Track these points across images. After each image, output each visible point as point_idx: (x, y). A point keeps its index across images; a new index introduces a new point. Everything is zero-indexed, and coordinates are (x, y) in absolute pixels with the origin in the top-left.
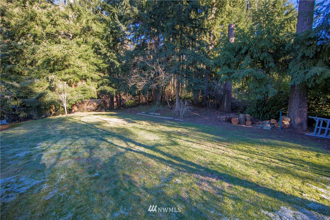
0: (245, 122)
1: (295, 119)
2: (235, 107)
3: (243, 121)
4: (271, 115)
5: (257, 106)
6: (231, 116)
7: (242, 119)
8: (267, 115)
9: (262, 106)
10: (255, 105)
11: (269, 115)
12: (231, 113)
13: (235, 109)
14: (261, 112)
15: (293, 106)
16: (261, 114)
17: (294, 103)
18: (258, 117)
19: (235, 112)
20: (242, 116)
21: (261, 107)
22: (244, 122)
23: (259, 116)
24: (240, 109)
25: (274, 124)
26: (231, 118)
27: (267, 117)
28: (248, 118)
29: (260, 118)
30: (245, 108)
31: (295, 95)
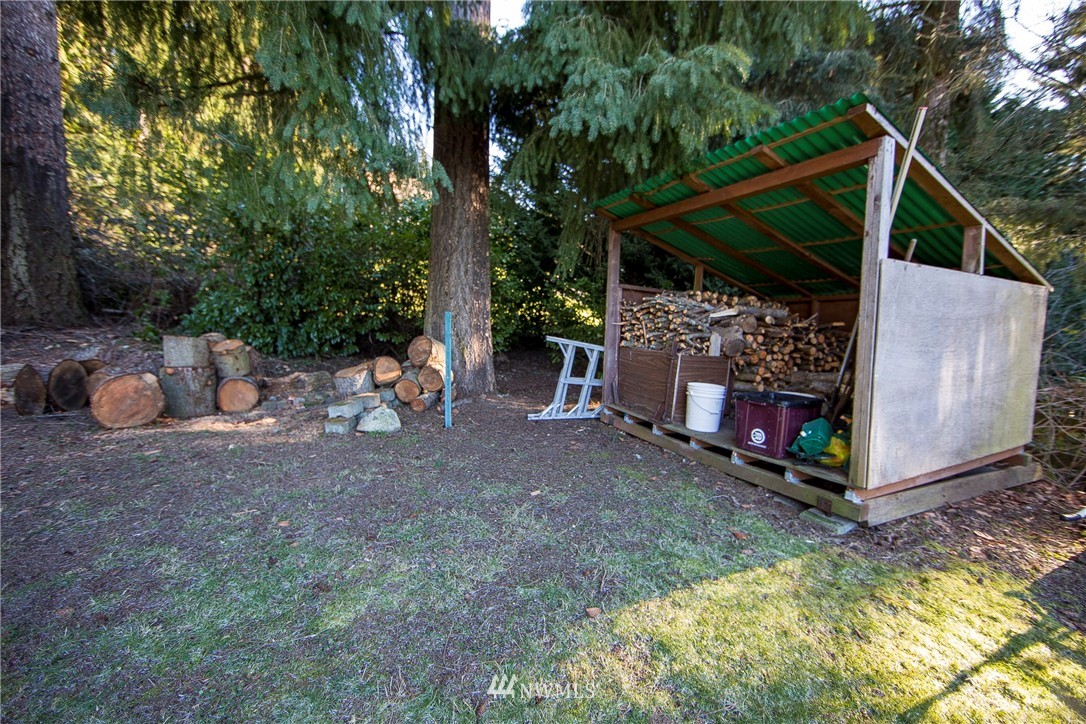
0: (216, 392)
1: (463, 349)
2: (113, 290)
3: (194, 386)
4: (327, 328)
5: (257, 284)
6: (87, 355)
7: (189, 374)
8: (308, 334)
9: (283, 288)
10: (250, 280)
11: (318, 330)
12: (81, 327)
13: (109, 303)
14: (281, 319)
15: (453, 289)
16: (284, 330)
17: (454, 271)
18: (266, 345)
19: (115, 319)
20: (180, 351)
21: (280, 291)
22: (209, 394)
23: (276, 340)
24: (152, 300)
25: (391, 385)
26: (90, 368)
27: (309, 340)
28: (229, 365)
29: (280, 349)
30: (184, 298)
31: (459, 234)
